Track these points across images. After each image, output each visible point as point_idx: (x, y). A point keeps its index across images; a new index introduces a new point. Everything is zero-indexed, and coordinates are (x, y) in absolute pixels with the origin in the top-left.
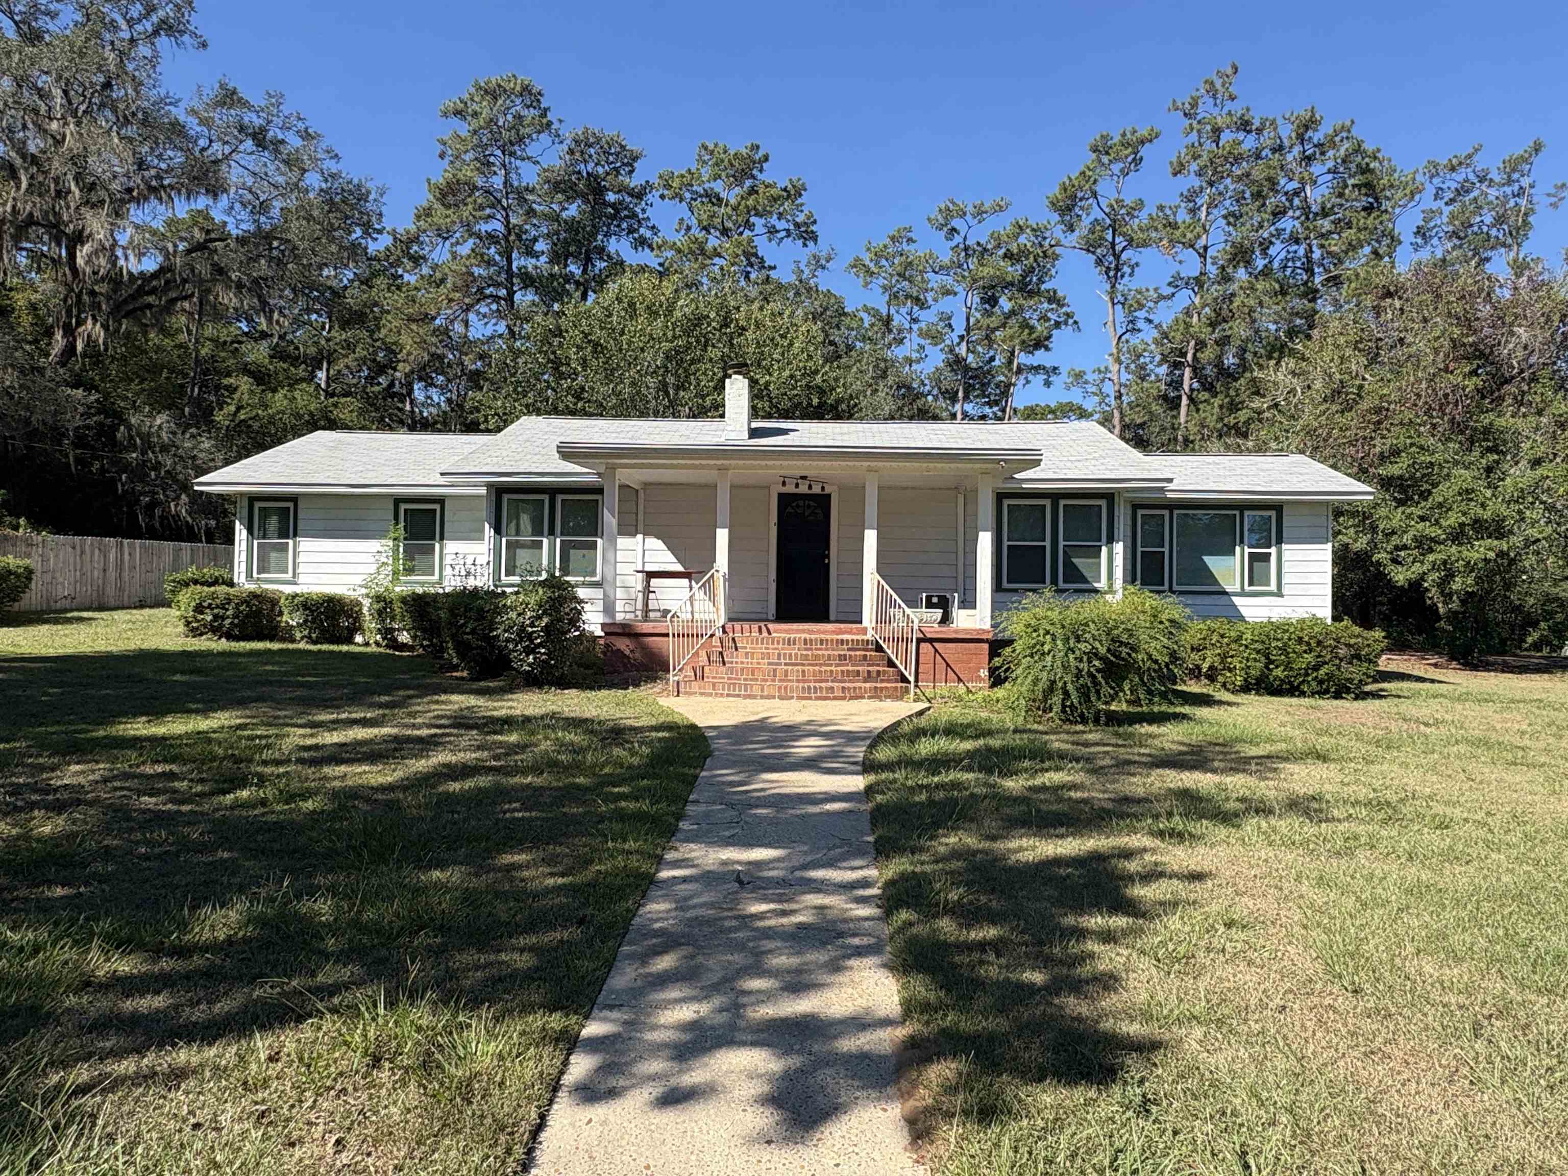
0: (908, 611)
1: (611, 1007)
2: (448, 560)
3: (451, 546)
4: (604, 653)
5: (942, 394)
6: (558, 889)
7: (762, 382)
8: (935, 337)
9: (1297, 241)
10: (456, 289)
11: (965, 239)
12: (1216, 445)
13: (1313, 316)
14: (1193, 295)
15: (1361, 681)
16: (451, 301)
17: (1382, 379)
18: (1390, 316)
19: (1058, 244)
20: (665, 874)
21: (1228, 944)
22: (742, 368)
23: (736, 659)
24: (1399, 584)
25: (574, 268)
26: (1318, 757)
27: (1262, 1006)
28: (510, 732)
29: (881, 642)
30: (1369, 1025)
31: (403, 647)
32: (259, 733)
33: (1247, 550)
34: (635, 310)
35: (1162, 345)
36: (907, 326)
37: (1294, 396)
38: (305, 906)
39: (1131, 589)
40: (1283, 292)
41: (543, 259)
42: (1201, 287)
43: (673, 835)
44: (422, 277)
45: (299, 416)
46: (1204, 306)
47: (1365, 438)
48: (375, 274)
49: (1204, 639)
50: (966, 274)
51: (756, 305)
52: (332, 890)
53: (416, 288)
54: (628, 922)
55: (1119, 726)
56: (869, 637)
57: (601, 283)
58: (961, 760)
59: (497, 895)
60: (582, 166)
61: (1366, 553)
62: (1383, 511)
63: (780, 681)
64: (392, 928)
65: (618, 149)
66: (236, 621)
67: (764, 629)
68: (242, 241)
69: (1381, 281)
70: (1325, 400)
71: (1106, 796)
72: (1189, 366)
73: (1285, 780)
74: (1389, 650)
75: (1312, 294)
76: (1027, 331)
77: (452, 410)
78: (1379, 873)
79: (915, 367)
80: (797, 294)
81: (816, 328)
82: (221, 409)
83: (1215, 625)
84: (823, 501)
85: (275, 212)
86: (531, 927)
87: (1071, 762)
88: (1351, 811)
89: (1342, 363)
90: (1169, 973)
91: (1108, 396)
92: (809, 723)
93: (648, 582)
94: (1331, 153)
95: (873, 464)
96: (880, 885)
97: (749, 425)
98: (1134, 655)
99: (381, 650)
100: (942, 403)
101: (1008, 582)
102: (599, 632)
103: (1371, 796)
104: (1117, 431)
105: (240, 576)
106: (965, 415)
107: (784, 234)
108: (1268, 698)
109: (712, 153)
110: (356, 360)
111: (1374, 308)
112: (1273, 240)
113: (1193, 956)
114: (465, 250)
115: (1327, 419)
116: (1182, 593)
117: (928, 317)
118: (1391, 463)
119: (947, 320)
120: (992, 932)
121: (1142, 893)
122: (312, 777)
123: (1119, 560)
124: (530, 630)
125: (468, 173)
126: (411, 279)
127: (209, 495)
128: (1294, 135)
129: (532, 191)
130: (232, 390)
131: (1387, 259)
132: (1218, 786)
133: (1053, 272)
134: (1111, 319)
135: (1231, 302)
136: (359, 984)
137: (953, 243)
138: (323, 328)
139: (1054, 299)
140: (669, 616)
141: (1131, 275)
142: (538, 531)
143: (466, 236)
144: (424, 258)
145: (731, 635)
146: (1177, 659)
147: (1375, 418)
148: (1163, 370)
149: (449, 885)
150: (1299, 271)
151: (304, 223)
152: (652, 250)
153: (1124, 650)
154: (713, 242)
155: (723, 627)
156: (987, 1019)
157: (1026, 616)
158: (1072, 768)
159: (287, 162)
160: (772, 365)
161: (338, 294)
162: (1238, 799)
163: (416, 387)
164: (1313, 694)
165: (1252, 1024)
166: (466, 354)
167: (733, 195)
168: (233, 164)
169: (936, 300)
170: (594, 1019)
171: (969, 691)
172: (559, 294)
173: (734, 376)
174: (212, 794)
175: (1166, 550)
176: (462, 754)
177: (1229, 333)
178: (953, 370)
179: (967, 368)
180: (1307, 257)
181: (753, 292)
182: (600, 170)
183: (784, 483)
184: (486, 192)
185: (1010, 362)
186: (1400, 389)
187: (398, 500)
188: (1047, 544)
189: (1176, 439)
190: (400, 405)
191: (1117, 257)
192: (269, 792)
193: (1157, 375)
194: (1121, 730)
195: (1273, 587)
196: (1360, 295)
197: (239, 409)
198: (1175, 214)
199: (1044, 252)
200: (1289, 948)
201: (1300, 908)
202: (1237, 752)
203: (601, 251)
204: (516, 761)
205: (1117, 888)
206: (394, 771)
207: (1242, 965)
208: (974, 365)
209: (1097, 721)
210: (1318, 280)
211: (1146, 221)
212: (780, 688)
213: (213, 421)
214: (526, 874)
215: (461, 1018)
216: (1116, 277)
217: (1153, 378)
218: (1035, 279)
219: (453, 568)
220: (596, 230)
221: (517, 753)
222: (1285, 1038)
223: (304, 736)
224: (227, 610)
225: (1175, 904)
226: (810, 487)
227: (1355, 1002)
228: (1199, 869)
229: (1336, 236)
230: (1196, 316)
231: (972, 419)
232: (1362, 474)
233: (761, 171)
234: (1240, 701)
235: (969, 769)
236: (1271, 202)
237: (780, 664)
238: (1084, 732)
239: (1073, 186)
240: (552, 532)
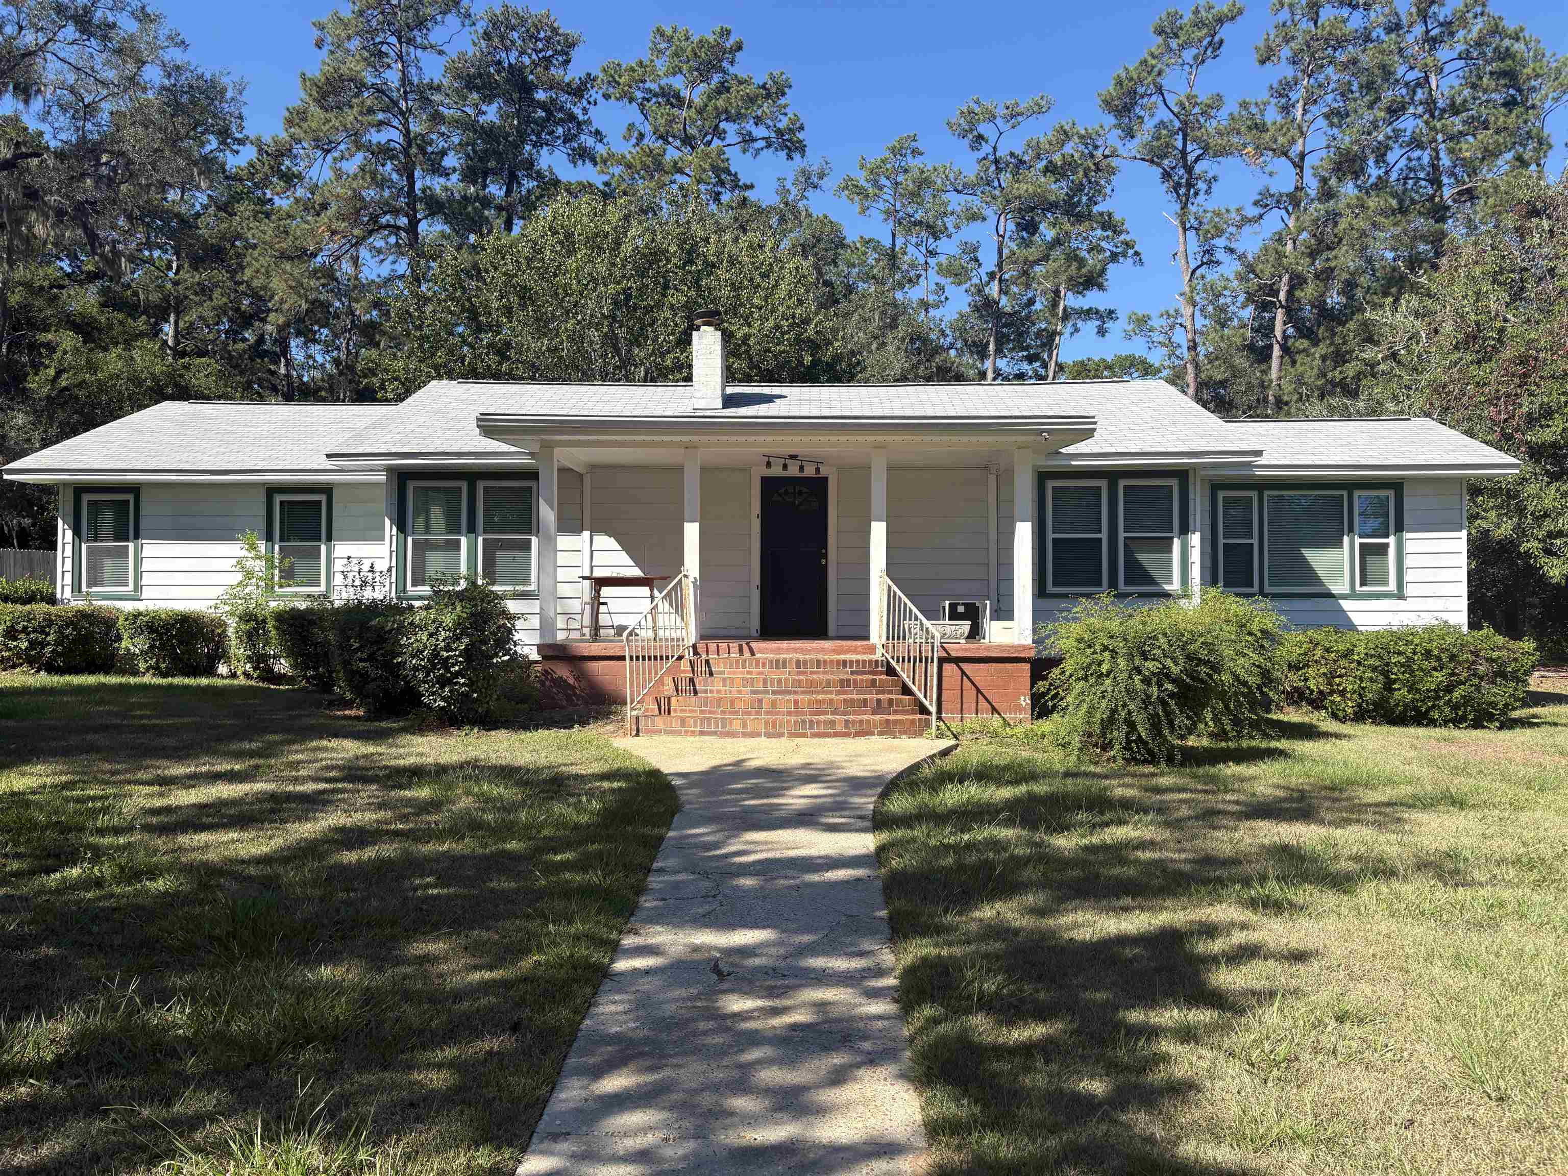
0: (927, 623)
1: (555, 1137)
2: (338, 565)
3: (341, 549)
4: (543, 683)
5: (969, 347)
6: (486, 987)
7: (739, 335)
8: (958, 275)
9: (1420, 146)
10: (342, 217)
11: (995, 148)
12: (1316, 407)
13: (1440, 240)
14: (1286, 216)
15: (1506, 705)
16: (334, 233)
17: (1529, 320)
18: (1536, 240)
19: (1114, 154)
20: (622, 965)
21: (1340, 1044)
22: (713, 318)
23: (712, 687)
24: (1554, 581)
25: (496, 190)
26: (1454, 803)
27: (1384, 1120)
28: (420, 785)
29: (894, 663)
30: (1517, 1142)
31: (280, 678)
32: (92, 793)
33: (1358, 541)
34: (574, 243)
35: (1248, 281)
36: (922, 260)
37: (1418, 343)
38: (156, 1017)
39: (1213, 592)
40: (1403, 210)
41: (455, 177)
42: (1297, 205)
43: (632, 914)
44: (297, 201)
45: (139, 383)
46: (1301, 230)
47: (1508, 396)
48: (237, 198)
49: (1306, 654)
50: (997, 193)
51: (727, 237)
52: (191, 993)
53: (289, 216)
54: (575, 1028)
55: (1198, 766)
56: (878, 656)
57: (529, 205)
58: (998, 812)
59: (408, 996)
60: (504, 55)
61: (1511, 542)
62: (1532, 488)
63: (767, 713)
64: (270, 1043)
65: (549, 33)
66: (60, 649)
67: (745, 646)
68: (60, 155)
69: (1523, 195)
70: (1456, 347)
71: (1183, 856)
72: (1282, 306)
73: (1411, 832)
74: (1543, 664)
75: (1439, 213)
76: (1075, 265)
77: (341, 373)
78: (1530, 949)
79: (932, 312)
80: (782, 220)
81: (806, 264)
82: (36, 374)
83: (1318, 636)
84: (818, 485)
85: (104, 117)
86: (450, 1035)
87: (1137, 812)
88: (1496, 871)
89: (1477, 300)
90: (1266, 1081)
91: (1179, 346)
92: (806, 766)
93: (598, 592)
94: (1460, 35)
95: (880, 438)
96: (897, 973)
97: (723, 390)
98: (1215, 676)
99: (253, 683)
100: (967, 359)
101: (1054, 585)
102: (534, 656)
103: (1520, 852)
104: (1191, 391)
105: (64, 589)
106: (998, 374)
107: (762, 143)
108: (1386, 728)
109: (670, 39)
110: (214, 309)
111: (1517, 229)
112: (1391, 143)
113: (1297, 1059)
114: (352, 166)
115: (1460, 371)
116: (1275, 596)
117: (948, 247)
118: (1541, 426)
119: (972, 252)
120: (1036, 1031)
121: (1230, 979)
122: (163, 848)
123: (1195, 556)
124: (445, 654)
125: (353, 66)
126: (282, 203)
127: (22, 485)
128: (1414, 10)
129: (438, 89)
130: (51, 348)
131: (1533, 167)
132: (1325, 841)
133: (1108, 190)
134: (1182, 249)
135: (1336, 224)
136: (229, 1113)
137: (981, 154)
138: (169, 268)
139: (1109, 224)
140: (625, 634)
141: (1208, 192)
142: (453, 527)
143: (354, 149)
144: (299, 176)
145: (704, 656)
146: (1271, 681)
147: (1520, 369)
148: (1248, 313)
149: (345, 984)
150: (1423, 183)
151: (140, 130)
152: (595, 164)
153: (1204, 670)
154: (672, 154)
155: (694, 647)
156: (1034, 1141)
157: (1077, 629)
158: (1140, 821)
159: (119, 52)
160: (752, 313)
161: (187, 224)
162: (1350, 858)
163: (293, 344)
164: (1446, 723)
165: (1371, 1143)
166: (357, 301)
167: (697, 94)
168: (49, 56)
169: (957, 227)
170: (534, 1152)
171: (1006, 723)
172: (475, 222)
173: (702, 328)
174: (33, 872)
175: (1255, 542)
176: (358, 816)
177: (1333, 264)
178: (981, 316)
179: (999, 315)
180: (1433, 166)
181: (726, 218)
182: (526, 60)
183: (769, 464)
184: (378, 91)
185: (1055, 305)
186: (1551, 332)
187: (272, 490)
188: (1104, 536)
189: (1266, 400)
190: (272, 367)
191: (1189, 170)
192: (104, 870)
193: (1240, 319)
194: (1201, 771)
195: (1392, 586)
196: (1500, 213)
197: (59, 373)
198: (1262, 112)
199: (1096, 165)
200: (1418, 1047)
201: (1432, 995)
202: (1348, 799)
203: (530, 164)
204: (429, 823)
205: (1197, 973)
206: (270, 838)
207: (1358, 1068)
208: (1008, 309)
209: (1170, 760)
210: (1447, 193)
211: (1225, 123)
212: (766, 723)
213: (24, 389)
214: (443, 968)
215: (362, 1156)
216: (1187, 195)
217: (1236, 322)
218: (1084, 199)
219: (345, 577)
220: (522, 137)
221: (429, 813)
222: (1413, 1160)
223: (151, 796)
224: (48, 634)
225: (1272, 994)
226: (802, 468)
227: (1500, 1113)
228: (1301, 947)
229: (1470, 139)
230: (1290, 242)
231: (1006, 378)
232: (1505, 442)
233: (732, 63)
234: (1352, 732)
235: (1009, 823)
236: (1387, 96)
237: (766, 693)
238: (1153, 775)
239: (1131, 79)
240: (472, 529)
